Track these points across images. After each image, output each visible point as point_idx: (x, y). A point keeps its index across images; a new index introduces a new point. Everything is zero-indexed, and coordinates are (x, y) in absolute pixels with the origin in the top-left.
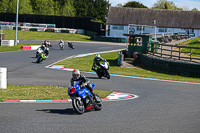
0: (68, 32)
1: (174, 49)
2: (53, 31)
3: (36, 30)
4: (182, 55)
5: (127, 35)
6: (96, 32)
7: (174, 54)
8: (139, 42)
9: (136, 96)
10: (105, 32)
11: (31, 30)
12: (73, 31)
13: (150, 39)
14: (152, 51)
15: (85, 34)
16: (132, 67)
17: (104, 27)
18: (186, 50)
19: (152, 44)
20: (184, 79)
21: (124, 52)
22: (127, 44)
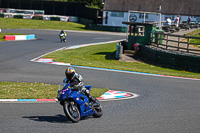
0: (59, 19)
1: (181, 39)
2: (41, 18)
3: (21, 17)
4: (191, 47)
5: (127, 23)
6: (92, 20)
7: (181, 45)
8: (141, 32)
9: (135, 95)
10: (101, 19)
11: (15, 17)
12: (64, 18)
13: (154, 29)
14: (156, 43)
15: (79, 22)
16: (133, 61)
17: (101, 14)
18: (196, 41)
19: (156, 34)
20: (193, 75)
21: (123, 43)
22: (127, 34)
